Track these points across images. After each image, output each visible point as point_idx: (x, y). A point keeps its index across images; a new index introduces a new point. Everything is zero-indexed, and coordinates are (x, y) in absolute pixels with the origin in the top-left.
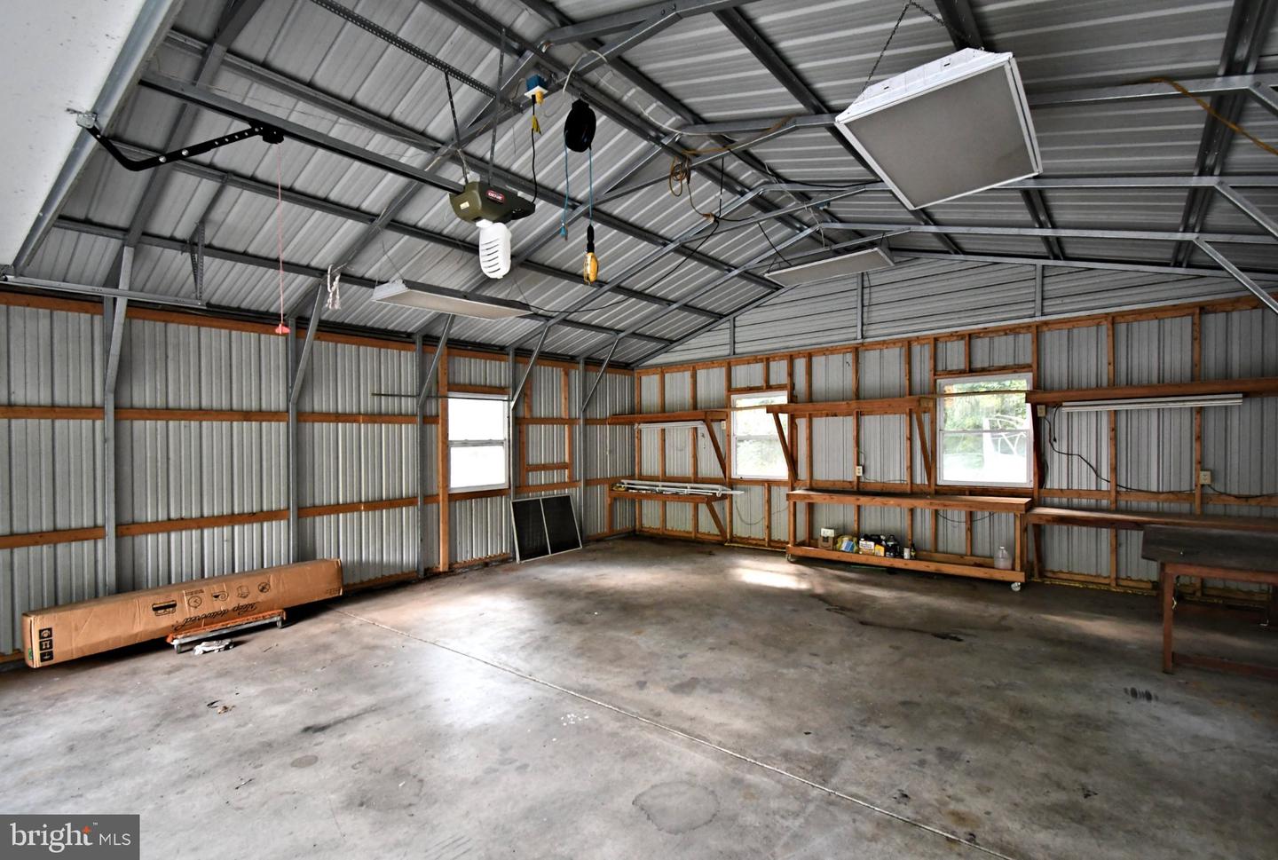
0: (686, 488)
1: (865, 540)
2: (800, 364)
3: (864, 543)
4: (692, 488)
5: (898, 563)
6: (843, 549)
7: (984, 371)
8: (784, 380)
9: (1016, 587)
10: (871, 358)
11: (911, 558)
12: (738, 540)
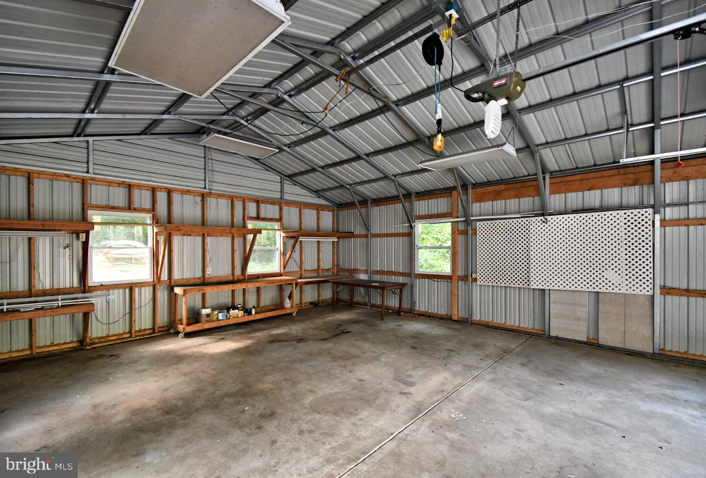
0: (58, 300)
1: (233, 310)
2: (162, 197)
3: (233, 311)
4: (62, 300)
5: (251, 318)
6: (221, 318)
7: (264, 219)
8: (147, 205)
9: (294, 314)
10: (211, 202)
11: (256, 313)
12: (97, 341)
